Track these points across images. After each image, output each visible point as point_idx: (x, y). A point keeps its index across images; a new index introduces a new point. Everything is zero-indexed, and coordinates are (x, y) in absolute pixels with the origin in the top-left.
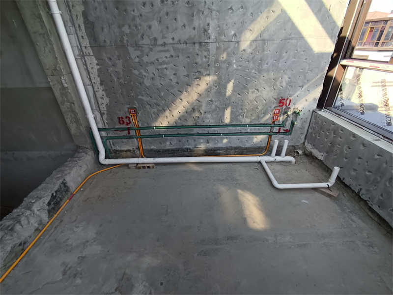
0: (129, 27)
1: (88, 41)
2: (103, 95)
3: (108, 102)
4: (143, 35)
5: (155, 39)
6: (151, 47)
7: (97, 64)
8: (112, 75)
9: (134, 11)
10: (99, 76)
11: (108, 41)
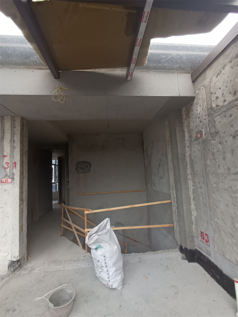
0: (211, 160)
1: (190, 171)
2: (194, 209)
3: (196, 215)
4: (219, 166)
5: (229, 169)
6: (225, 175)
7: (193, 186)
8: (199, 194)
9: (214, 149)
10: (193, 194)
11: (199, 171)
